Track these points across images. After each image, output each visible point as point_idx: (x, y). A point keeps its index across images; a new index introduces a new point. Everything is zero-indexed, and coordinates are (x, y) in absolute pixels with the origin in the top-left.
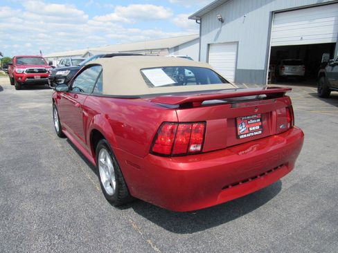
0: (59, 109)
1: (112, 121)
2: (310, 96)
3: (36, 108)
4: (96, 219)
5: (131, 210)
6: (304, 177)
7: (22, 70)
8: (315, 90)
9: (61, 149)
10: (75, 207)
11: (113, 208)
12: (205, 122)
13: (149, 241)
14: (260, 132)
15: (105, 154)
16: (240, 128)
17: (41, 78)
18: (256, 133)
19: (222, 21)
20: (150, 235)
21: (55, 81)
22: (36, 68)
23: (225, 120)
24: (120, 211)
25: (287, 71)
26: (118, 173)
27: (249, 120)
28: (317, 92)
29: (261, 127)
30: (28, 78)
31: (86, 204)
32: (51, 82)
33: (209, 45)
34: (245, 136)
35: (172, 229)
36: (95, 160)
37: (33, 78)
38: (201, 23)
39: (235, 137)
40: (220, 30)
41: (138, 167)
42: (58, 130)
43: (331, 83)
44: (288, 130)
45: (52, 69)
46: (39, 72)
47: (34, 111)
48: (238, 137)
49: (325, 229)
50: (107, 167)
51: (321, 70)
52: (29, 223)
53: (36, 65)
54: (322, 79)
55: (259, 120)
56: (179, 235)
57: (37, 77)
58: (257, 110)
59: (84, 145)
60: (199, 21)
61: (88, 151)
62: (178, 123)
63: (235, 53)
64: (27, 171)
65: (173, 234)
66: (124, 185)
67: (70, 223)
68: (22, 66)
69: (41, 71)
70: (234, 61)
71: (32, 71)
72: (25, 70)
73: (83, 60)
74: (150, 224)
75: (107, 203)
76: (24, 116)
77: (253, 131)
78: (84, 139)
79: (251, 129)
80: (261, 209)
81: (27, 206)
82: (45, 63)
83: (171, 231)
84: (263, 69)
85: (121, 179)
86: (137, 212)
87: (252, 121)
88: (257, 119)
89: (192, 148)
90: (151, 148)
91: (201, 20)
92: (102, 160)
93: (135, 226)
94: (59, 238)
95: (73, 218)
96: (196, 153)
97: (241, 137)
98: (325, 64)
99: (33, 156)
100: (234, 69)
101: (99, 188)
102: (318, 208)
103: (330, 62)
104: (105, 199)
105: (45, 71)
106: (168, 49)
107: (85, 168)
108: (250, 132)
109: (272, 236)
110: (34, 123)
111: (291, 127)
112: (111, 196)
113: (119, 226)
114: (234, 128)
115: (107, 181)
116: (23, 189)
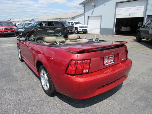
0: (21, 48)
1: (46, 56)
2: (133, 41)
3: (9, 47)
4: (40, 102)
5: (56, 97)
6: (132, 79)
7: (2, 28)
8: (135, 38)
9: (22, 68)
10: (30, 96)
11: (47, 96)
12: (90, 59)
13: (65, 112)
14: (114, 62)
15: (43, 71)
16: (105, 61)
17: (11, 32)
18: (112, 63)
19: (94, 6)
20: (65, 109)
21: (18, 33)
22: (8, 27)
23: (99, 58)
24: (51, 98)
25: (123, 29)
26: (50, 80)
27: (109, 57)
28: (136, 39)
29: (114, 60)
30: (5, 32)
31: (35, 95)
32: (16, 34)
33: (88, 17)
34: (107, 64)
35: (75, 106)
36: (39, 74)
37: (7, 32)
38: (85, 7)
39: (103, 65)
40: (94, 10)
41: (60, 79)
42: (20, 58)
43: (142, 35)
44: (126, 60)
45: (16, 28)
46: (10, 29)
47: (9, 48)
48: (104, 65)
49: (141, 104)
50: (45, 77)
51: (138, 30)
52: (9, 105)
53: (8, 26)
54: (138, 33)
55: (113, 57)
56: (78, 109)
57: (9, 32)
58: (113, 53)
59: (33, 66)
60: (84, 6)
61: (35, 69)
62: (78, 60)
63: (100, 21)
64: (6, 79)
65: (75, 108)
66: (53, 86)
67: (28, 104)
68: (2, 26)
69: (11, 29)
70: (100, 25)
71: (6, 29)
72: (3, 28)
73: (31, 24)
74: (65, 104)
75: (45, 94)
76: (4, 51)
77: (111, 62)
78: (33, 64)
79: (110, 61)
80: (114, 95)
81: (8, 96)
82: (13, 25)
83: (74, 107)
84: (112, 28)
85: (51, 83)
86: (58, 98)
87: (110, 58)
88: (112, 56)
89: (84, 71)
90: (66, 72)
91: (85, 5)
92: (42, 74)
93: (58, 105)
94: (23, 112)
95: (29, 102)
96: (86, 73)
97: (106, 65)
98: (140, 27)
99: (9, 71)
100: (100, 28)
101: (41, 87)
102: (138, 94)
103: (142, 26)
104: (44, 92)
105: (13, 29)
106: (70, 18)
107: (34, 77)
108: (109, 62)
109: (119, 108)
110: (9, 54)
111: (127, 59)
112: (47, 91)
113: (51, 105)
114: (103, 61)
115: (44, 84)
116: (5, 87)
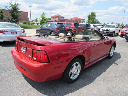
27: (24, 47)
30: (125, 33)
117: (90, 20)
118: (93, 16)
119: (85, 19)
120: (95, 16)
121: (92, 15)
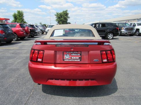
12: (43, 51)
18: (76, 60)
27: (72, 54)
29: (80, 58)
39: (62, 60)
55: (79, 55)
93: (36, 85)
97: (65, 60)
108: (72, 59)
117: (17, 19)
118: (21, 16)
119: (9, 19)
120: (23, 15)
121: (19, 14)
